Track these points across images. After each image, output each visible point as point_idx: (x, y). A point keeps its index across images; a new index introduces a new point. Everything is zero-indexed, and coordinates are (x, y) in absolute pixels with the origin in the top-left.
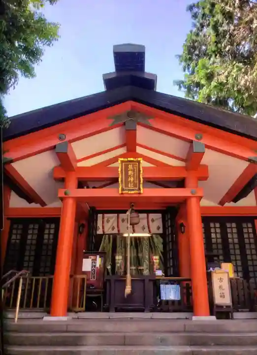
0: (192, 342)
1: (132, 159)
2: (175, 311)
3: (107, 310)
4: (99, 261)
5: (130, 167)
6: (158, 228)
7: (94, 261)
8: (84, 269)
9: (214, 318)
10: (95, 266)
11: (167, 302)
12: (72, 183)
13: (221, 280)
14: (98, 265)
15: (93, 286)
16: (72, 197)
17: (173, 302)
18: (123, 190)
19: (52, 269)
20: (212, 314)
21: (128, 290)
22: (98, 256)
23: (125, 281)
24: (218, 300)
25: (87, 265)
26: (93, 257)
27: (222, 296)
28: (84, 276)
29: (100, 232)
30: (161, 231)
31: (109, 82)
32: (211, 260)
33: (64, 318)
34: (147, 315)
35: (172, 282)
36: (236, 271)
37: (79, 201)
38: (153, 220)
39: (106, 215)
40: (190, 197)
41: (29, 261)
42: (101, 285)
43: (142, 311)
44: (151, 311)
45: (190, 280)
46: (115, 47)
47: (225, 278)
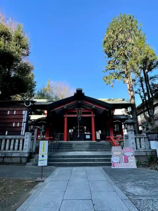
0: (90, 144)
2: (89, 141)
4: (72, 130)
5: (79, 110)
8: (69, 132)
11: (87, 139)
12: (67, 114)
18: (77, 115)
19: (63, 132)
20: (96, 141)
21: (79, 136)
24: (97, 138)
25: (70, 131)
27: (98, 137)
28: (70, 134)
31: (75, 94)
32: (97, 130)
36: (102, 132)
37: (68, 117)
40: (92, 117)
43: (82, 140)
44: (84, 140)
47: (99, 134)
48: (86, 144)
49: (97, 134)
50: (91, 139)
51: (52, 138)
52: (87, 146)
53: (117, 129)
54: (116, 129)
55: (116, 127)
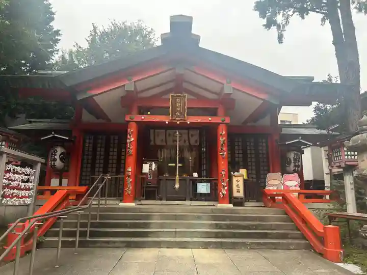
1: (180, 95)
2: (206, 200)
3: (161, 199)
4: (154, 166)
5: (178, 100)
6: (196, 141)
7: (151, 166)
8: (144, 171)
9: (231, 206)
10: (151, 170)
11: (201, 194)
12: (135, 110)
13: (238, 181)
14: (153, 169)
15: (150, 183)
16: (136, 122)
17: (205, 194)
18: (172, 117)
20: (230, 203)
22: (153, 163)
23: (175, 180)
24: (235, 194)
25: (146, 168)
26: (150, 163)
27: (238, 192)
28: (144, 176)
29: (152, 143)
30: (198, 144)
32: (234, 166)
34: (188, 202)
35: (205, 181)
38: (192, 136)
39: (156, 131)
40: (218, 124)
41: (100, 163)
42: (155, 182)
44: (191, 200)
45: (218, 180)
46: (171, 17)
47: (241, 179)
48: (199, 218)
49: (234, 180)
50: (213, 196)
51: (83, 189)
52: (205, 225)
53: (295, 166)
54: (292, 165)
55: (295, 160)
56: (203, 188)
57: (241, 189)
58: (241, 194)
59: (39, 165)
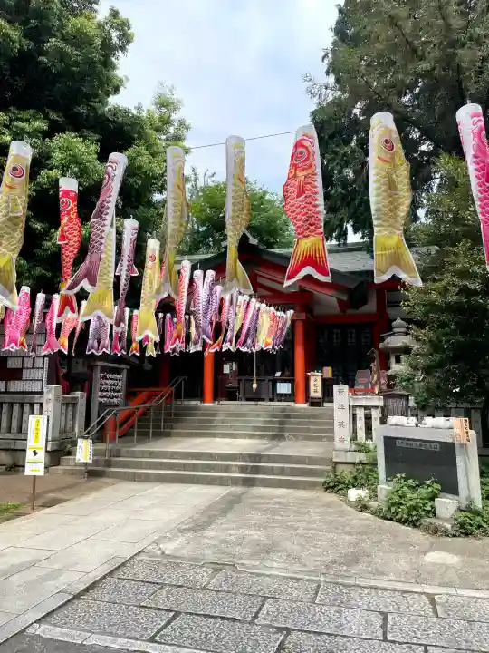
2: (285, 401)
3: (240, 399)
4: (234, 366)
7: (231, 366)
8: (225, 372)
9: (305, 406)
10: (232, 370)
11: (281, 395)
13: (315, 381)
14: (234, 369)
15: (231, 383)
17: (286, 395)
20: (306, 403)
21: (255, 386)
22: (234, 363)
24: (312, 394)
25: (226, 369)
26: (230, 363)
27: (316, 391)
33: (211, 405)
35: (285, 381)
40: (296, 320)
42: (236, 382)
44: (272, 400)
47: (319, 379)
49: (312, 379)
50: (290, 397)
56: (284, 388)
57: (319, 389)
58: (319, 394)
59: (125, 371)
